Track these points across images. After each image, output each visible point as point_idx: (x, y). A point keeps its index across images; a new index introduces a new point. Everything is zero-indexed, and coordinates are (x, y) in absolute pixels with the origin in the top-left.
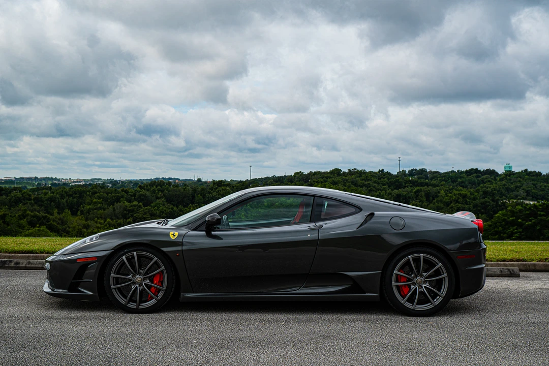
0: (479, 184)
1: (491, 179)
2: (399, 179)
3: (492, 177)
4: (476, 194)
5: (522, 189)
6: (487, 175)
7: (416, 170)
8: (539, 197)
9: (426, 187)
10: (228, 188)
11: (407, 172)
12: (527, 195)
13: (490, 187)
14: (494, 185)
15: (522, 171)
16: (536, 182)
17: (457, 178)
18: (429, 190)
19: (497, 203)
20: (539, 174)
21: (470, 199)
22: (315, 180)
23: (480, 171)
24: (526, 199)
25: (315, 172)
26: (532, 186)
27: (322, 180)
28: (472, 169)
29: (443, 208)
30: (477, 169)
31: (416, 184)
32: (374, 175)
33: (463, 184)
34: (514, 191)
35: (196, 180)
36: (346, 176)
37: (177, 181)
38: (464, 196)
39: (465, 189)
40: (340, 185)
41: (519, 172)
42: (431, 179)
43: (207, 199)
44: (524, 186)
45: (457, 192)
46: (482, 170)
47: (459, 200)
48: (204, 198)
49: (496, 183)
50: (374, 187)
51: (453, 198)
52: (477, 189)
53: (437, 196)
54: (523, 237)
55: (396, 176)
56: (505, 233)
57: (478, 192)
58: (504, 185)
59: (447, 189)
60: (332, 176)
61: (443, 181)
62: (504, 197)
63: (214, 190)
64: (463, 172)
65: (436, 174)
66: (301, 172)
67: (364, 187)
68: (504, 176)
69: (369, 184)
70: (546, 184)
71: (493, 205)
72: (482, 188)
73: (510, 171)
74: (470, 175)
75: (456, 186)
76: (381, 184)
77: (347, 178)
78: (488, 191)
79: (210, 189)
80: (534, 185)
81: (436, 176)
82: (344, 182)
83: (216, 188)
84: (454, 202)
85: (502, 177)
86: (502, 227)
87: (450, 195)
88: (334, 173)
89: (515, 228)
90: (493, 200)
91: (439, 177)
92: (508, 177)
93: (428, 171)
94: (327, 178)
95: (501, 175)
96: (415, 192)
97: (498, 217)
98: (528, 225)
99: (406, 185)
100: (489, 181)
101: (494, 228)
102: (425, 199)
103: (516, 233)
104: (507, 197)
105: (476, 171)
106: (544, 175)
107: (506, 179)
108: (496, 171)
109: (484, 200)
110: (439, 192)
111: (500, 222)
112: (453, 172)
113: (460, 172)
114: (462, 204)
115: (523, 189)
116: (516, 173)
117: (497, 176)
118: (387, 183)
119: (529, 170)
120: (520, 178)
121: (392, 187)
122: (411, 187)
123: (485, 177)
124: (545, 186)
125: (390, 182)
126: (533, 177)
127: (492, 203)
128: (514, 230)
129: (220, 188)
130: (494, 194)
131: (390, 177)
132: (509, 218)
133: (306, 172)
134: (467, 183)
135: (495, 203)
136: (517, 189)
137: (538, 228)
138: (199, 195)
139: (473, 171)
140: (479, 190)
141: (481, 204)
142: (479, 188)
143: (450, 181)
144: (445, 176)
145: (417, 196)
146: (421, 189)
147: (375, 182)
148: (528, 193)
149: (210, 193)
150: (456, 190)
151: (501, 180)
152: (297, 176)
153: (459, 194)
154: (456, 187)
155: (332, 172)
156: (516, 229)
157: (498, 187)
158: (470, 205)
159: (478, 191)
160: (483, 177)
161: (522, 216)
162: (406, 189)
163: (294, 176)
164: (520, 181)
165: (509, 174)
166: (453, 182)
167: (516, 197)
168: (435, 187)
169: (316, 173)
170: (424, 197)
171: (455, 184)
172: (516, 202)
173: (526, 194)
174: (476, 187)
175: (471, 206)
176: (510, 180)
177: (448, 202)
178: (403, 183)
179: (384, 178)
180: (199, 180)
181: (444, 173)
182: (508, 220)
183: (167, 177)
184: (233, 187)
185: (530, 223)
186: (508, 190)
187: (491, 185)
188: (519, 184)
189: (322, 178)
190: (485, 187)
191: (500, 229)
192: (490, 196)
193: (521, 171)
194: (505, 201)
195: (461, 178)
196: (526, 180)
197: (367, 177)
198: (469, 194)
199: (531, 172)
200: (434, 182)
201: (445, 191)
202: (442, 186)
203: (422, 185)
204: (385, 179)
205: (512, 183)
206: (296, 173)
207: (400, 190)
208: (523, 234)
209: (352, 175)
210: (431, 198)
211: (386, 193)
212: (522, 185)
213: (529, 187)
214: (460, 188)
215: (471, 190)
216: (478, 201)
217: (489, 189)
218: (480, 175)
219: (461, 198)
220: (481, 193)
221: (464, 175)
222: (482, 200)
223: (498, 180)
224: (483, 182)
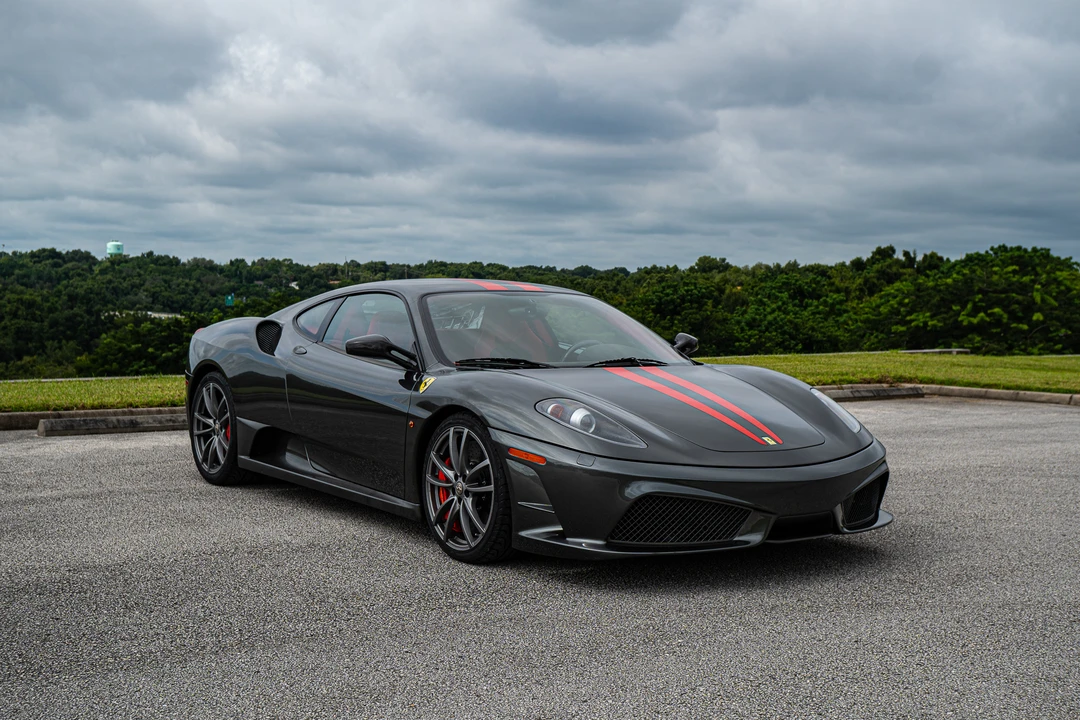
0: (59, 280)
1: (83, 269)
3: (85, 266)
4: (54, 300)
5: (144, 291)
6: (74, 263)
8: (175, 305)
12: (153, 302)
13: (82, 286)
14: (90, 282)
15: (143, 255)
16: (168, 277)
17: (13, 267)
19: (99, 316)
20: (176, 262)
21: (42, 310)
23: (60, 253)
24: (151, 309)
26: (163, 283)
28: (42, 251)
33: (25, 280)
34: (129, 294)
38: (31, 305)
39: (31, 291)
41: (138, 257)
44: (147, 285)
45: (13, 297)
46: (64, 252)
47: (20, 312)
49: (94, 279)
51: (8, 309)
52: (55, 289)
57: (59, 297)
58: (110, 282)
62: (110, 306)
64: (26, 254)
68: (108, 264)
70: (187, 281)
71: (88, 320)
72: (66, 287)
73: (120, 255)
74: (40, 262)
75: (12, 284)
78: (77, 294)
80: (165, 281)
84: (7, 318)
85: (104, 266)
90: (89, 312)
92: (117, 267)
95: (101, 262)
98: (167, 358)
100: (79, 275)
104: (115, 305)
105: (53, 254)
106: (184, 264)
107: (114, 269)
108: (93, 254)
109: (71, 312)
112: (4, 256)
113: (18, 256)
114: (26, 319)
115: (146, 290)
116: (132, 259)
117: (95, 265)
119: (156, 253)
120: (140, 268)
123: (70, 265)
124: (187, 285)
126: (164, 268)
127: (87, 317)
130: (89, 300)
132: (129, 346)
134: (33, 278)
135: (93, 318)
136: (135, 289)
139: (46, 253)
140: (60, 292)
141: (68, 319)
142: (60, 287)
148: (155, 297)
150: (12, 292)
151: (103, 272)
153: (18, 300)
154: (11, 286)
157: (96, 286)
158: (42, 321)
159: (57, 294)
160: (66, 266)
161: (153, 341)
164: (139, 275)
165: (118, 261)
166: (5, 276)
167: (133, 305)
171: (8, 280)
172: (134, 315)
173: (151, 299)
174: (54, 286)
175: (46, 323)
176: (121, 272)
182: (130, 349)
185: (170, 354)
186: (115, 291)
187: (83, 283)
188: (137, 281)
190: (72, 286)
192: (82, 303)
193: (140, 255)
194: (112, 313)
195: (21, 266)
196: (151, 272)
198: (39, 299)
199: (160, 258)
205: (124, 279)
212: (144, 282)
213: (156, 286)
214: (20, 288)
215: (45, 292)
216: (58, 313)
217: (81, 291)
218: (60, 261)
219: (23, 308)
220: (66, 298)
221: (27, 260)
222: (67, 313)
223: (97, 272)
224: (67, 276)
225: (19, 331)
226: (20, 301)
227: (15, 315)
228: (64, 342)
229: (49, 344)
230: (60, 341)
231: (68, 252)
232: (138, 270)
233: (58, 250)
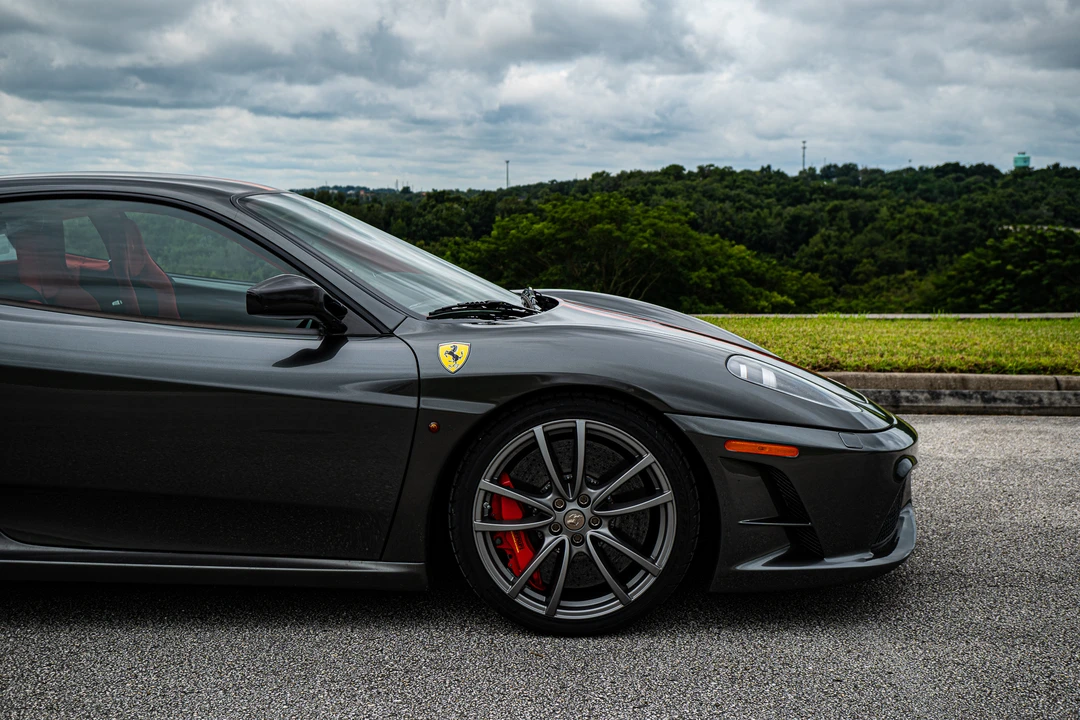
0: (960, 194)
1: (986, 183)
2: (798, 186)
3: (988, 180)
4: (951, 214)
5: (1046, 204)
6: (976, 177)
7: (835, 166)
9: (851, 200)
10: (456, 206)
11: (818, 172)
12: (1055, 216)
13: (981, 200)
14: (990, 196)
15: (1049, 168)
16: (1074, 190)
17: (917, 182)
18: (857, 207)
19: (992, 230)
21: (938, 224)
22: (630, 188)
23: (964, 167)
25: (631, 173)
26: (1066, 197)
27: (644, 188)
28: (947, 165)
29: (882, 242)
30: (957, 164)
31: (832, 194)
32: (750, 176)
33: (928, 194)
34: (1029, 207)
35: (400, 189)
36: (694, 180)
37: (362, 193)
38: (927, 219)
39: (929, 205)
40: (679, 197)
41: (1042, 171)
42: (866, 185)
43: (414, 228)
44: (1050, 199)
45: (914, 211)
46: (968, 166)
47: (917, 227)
48: (408, 225)
49: (995, 193)
50: (748, 201)
51: (905, 223)
52: (953, 203)
53: (873, 219)
54: (1014, 301)
55: (795, 179)
56: (979, 292)
58: (1011, 195)
59: (895, 204)
60: (664, 179)
61: (888, 188)
62: (1004, 220)
63: (428, 209)
64: (930, 170)
65: (876, 175)
66: (604, 172)
67: (727, 202)
68: (1010, 177)
69: (738, 195)
71: (980, 235)
72: (965, 200)
73: (1025, 167)
74: (943, 176)
75: (914, 198)
76: (764, 194)
77: (694, 183)
78: (975, 209)
79: (421, 207)
80: (1070, 194)
81: (875, 179)
82: (687, 191)
83: (433, 207)
84: (905, 231)
85: (1006, 179)
86: (974, 281)
87: (898, 216)
88: (669, 174)
89: (1000, 281)
90: (982, 226)
91: (880, 181)
92: (1019, 180)
93: (860, 168)
94: (654, 183)
95: (1004, 176)
96: (830, 212)
97: (969, 259)
98: (1027, 276)
99: (814, 197)
100: (981, 188)
101: (958, 283)
102: (849, 226)
103: (1002, 292)
104: (1010, 218)
105: (956, 168)
107: (1016, 183)
108: (997, 167)
109: (966, 226)
110: (877, 211)
111: (971, 271)
112: (910, 169)
113: (924, 171)
114: (923, 234)
115: (1048, 204)
116: (1038, 171)
117: (997, 178)
118: (775, 194)
119: (1063, 165)
120: (1044, 180)
121: (784, 202)
122: (823, 200)
123: (972, 179)
125: (781, 192)
126: (1069, 180)
127: (979, 231)
128: (998, 285)
129: (440, 206)
130: (986, 214)
131: (782, 181)
132: (989, 262)
133: (614, 172)
134: (936, 192)
135: (987, 233)
136: (1036, 203)
137: (1045, 282)
138: (400, 220)
139: (951, 168)
140: (958, 206)
142: (959, 201)
143: (902, 187)
144: (892, 179)
145: (834, 219)
146: (842, 205)
147: (750, 192)
148: (1057, 211)
149: (420, 215)
150: (912, 206)
151: (1005, 185)
152: (598, 180)
153: (916, 214)
154: (912, 201)
155: (667, 172)
156: (1003, 284)
157: (996, 200)
159: (955, 208)
160: (968, 180)
161: (1014, 257)
162: (812, 204)
163: (592, 180)
164: (1042, 188)
165: (1023, 173)
166: (908, 190)
167: (1032, 220)
168: (870, 201)
169: (633, 175)
170: (847, 221)
171: (912, 195)
172: (1028, 230)
173: (1052, 214)
174: (954, 200)
175: (939, 238)
176: (1023, 185)
177: (894, 230)
178: (808, 194)
179: (769, 184)
180: (406, 190)
181: (891, 173)
182: (988, 266)
183: (344, 185)
184: (467, 203)
185: (1030, 272)
186: (1017, 205)
187: (983, 197)
188: (1039, 194)
189: (645, 184)
190: (972, 199)
191: (971, 283)
192: (979, 217)
193: (1045, 167)
194: (1005, 227)
195: (925, 181)
196: (1055, 185)
197: (735, 181)
198: (936, 214)
199: (1066, 170)
200: (869, 190)
201: (889, 209)
202: (883, 197)
203: (844, 196)
204: (772, 186)
205: (1026, 192)
206: (596, 175)
207: (799, 206)
208: (1015, 294)
209: (705, 177)
210: (861, 223)
211: (771, 213)
212: (1047, 194)
213: (1059, 199)
214: (921, 202)
215: (943, 207)
216: (953, 228)
217: (979, 205)
218: (963, 175)
219: (920, 222)
220: (962, 212)
221: (931, 176)
222: (961, 226)
223: (999, 185)
224: (968, 190)
225: (913, 246)
226: (919, 215)
227: (912, 229)
228: (955, 256)
229: (940, 258)
230: (951, 256)
231: (972, 166)
232: (1041, 183)
233: (962, 164)
